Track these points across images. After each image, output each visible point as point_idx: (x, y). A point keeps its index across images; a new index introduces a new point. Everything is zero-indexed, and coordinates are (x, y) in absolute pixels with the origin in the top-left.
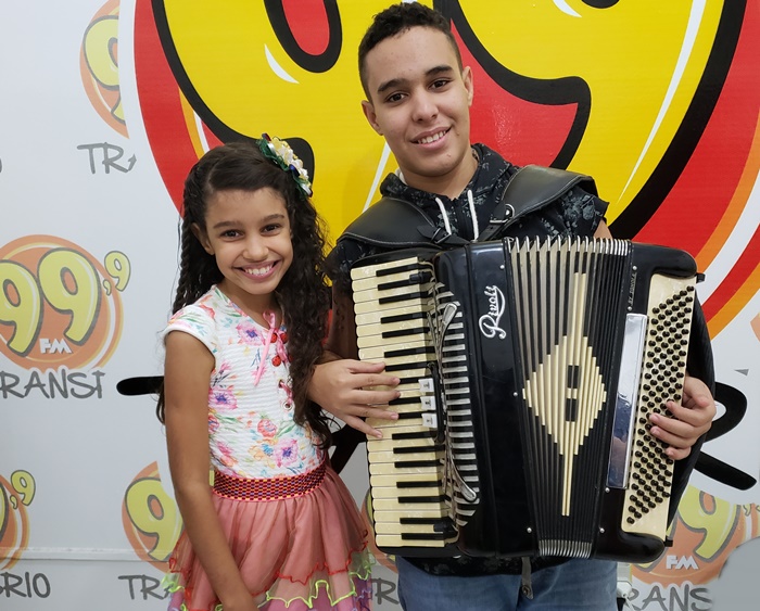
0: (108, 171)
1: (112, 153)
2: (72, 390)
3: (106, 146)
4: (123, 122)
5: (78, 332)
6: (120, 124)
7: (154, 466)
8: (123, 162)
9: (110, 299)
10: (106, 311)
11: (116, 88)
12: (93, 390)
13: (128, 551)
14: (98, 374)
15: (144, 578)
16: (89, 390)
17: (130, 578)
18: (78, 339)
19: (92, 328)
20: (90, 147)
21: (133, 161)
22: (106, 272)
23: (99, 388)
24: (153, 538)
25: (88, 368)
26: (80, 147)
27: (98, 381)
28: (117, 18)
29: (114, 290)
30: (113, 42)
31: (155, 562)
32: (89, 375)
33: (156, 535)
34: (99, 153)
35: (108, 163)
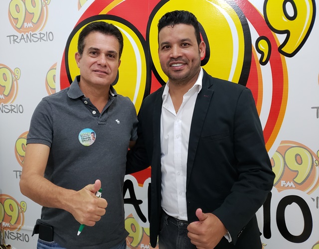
11: (55, 89)
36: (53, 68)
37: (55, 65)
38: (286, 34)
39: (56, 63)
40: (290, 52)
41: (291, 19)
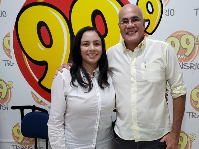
0: (8, 66)
1: (9, 62)
2: (2, 108)
3: (8, 61)
4: (11, 56)
5: (3, 97)
6: (10, 57)
7: (18, 124)
8: (11, 64)
9: (9, 90)
10: (9, 93)
11: (10, 50)
12: (6, 108)
13: (13, 141)
14: (7, 105)
15: (17, 146)
16: (5, 108)
17: (14, 146)
18: (3, 98)
19: (6, 96)
20: (5, 61)
21: (13, 64)
22: (8, 85)
23: (7, 108)
24: (18, 138)
25: (5, 104)
26: (3, 61)
27: (7, 106)
28: (9, 36)
29: (10, 89)
30: (9, 41)
31: (19, 143)
32: (5, 105)
33: (19, 137)
34: (6, 62)
35: (8, 64)
36: (7, 36)
37: (9, 33)
38: (148, 22)
39: (10, 32)
40: (150, 32)
41: (151, 13)
